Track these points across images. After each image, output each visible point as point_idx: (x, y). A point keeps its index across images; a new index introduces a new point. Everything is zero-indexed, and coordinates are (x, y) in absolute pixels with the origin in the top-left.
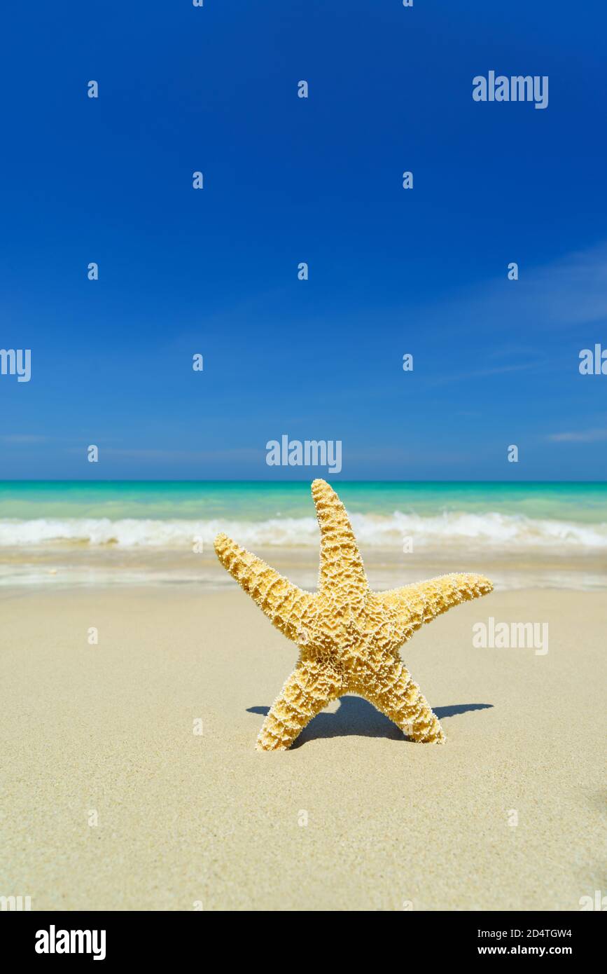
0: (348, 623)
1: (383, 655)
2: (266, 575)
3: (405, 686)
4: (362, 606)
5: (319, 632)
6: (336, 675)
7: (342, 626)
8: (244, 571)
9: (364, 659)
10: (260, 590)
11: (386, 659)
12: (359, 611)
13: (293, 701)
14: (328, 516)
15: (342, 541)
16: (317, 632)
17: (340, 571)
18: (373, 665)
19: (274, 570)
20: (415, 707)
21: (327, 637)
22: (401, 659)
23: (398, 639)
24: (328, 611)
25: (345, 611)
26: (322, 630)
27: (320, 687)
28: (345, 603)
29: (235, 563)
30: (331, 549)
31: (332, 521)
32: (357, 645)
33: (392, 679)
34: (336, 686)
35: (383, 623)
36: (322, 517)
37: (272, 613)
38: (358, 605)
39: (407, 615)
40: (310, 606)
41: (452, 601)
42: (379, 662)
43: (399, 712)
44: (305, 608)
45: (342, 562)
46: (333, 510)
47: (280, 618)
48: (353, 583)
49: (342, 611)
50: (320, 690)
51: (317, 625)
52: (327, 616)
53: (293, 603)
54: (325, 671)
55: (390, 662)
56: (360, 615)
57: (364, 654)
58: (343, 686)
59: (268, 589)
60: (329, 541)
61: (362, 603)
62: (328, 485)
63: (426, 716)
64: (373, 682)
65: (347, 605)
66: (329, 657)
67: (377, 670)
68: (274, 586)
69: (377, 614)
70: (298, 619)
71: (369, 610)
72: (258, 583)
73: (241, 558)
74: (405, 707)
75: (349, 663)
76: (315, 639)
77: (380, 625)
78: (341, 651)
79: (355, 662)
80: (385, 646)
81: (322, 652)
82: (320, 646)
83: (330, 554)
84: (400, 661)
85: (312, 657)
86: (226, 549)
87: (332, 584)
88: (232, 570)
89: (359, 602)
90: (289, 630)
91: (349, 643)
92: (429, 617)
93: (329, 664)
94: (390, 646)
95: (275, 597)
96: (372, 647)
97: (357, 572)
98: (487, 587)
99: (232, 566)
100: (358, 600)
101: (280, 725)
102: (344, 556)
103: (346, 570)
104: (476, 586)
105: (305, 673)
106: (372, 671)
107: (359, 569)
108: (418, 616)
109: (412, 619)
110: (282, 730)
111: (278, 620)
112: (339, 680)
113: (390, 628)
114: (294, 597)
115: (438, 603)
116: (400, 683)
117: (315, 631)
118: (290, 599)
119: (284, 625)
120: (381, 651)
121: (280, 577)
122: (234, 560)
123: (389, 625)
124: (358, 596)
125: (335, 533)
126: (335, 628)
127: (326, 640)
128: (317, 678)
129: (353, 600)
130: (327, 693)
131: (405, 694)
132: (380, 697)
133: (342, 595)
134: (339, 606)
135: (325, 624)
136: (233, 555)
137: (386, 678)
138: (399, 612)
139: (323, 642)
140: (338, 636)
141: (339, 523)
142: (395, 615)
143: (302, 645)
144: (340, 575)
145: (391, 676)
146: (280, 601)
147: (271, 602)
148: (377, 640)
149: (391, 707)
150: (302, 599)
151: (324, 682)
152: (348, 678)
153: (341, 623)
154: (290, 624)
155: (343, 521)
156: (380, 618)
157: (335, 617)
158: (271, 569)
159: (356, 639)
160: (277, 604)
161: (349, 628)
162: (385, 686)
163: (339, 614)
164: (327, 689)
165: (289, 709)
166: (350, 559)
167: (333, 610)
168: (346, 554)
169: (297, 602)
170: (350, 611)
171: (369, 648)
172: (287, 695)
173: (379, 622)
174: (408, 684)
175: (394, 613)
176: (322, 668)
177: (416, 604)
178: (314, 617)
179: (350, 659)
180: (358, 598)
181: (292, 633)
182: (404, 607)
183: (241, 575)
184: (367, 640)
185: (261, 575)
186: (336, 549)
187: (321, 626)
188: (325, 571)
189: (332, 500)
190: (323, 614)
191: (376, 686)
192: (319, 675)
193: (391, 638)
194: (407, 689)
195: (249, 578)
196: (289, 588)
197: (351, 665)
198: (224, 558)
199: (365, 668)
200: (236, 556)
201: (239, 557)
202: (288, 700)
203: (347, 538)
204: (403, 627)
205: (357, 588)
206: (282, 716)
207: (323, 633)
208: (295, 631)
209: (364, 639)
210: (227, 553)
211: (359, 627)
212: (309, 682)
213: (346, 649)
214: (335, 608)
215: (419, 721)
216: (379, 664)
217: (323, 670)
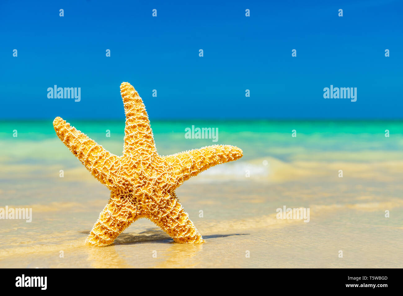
0: (140, 172)
1: (163, 193)
2: (88, 143)
3: (178, 213)
4: (149, 162)
5: (121, 177)
6: (133, 206)
7: (136, 174)
8: (73, 141)
9: (150, 194)
10: (84, 153)
11: (164, 196)
12: (148, 165)
13: (105, 223)
14: (131, 106)
15: (139, 122)
16: (120, 178)
17: (136, 141)
18: (156, 199)
19: (94, 141)
20: (184, 226)
21: (127, 181)
22: (176, 197)
23: (172, 183)
24: (127, 165)
25: (139, 165)
26: (123, 176)
27: (122, 214)
28: (138, 160)
29: (67, 136)
30: (132, 127)
31: (133, 110)
32: (146, 186)
33: (169, 209)
34: (133, 212)
35: (164, 173)
36: (127, 107)
37: (91, 167)
38: (147, 161)
39: (179, 169)
40: (116, 163)
41: (212, 161)
42: (160, 197)
43: (174, 230)
44: (113, 163)
45: (138, 135)
46: (134, 102)
47: (97, 170)
48: (144, 148)
49: (136, 165)
50: (122, 215)
51: (120, 174)
52: (127, 168)
53: (105, 161)
54: (126, 204)
55: (168, 197)
56: (148, 168)
57: (150, 192)
58: (137, 213)
59: (88, 152)
60: (131, 122)
61: (150, 160)
62: (131, 86)
63: (192, 233)
64: (156, 210)
65: (140, 161)
66: (128, 194)
67: (158, 202)
68: (92, 150)
69: (159, 167)
70: (108, 170)
71: (154, 165)
72: (82, 148)
73: (71, 133)
74: (178, 227)
75: (141, 197)
76: (119, 182)
77: (161, 174)
78: (135, 190)
79: (144, 196)
80: (163, 187)
81: (124, 191)
82: (122, 187)
83: (131, 130)
84: (175, 198)
85: (118, 195)
86: (62, 127)
87: (131, 149)
88: (65, 141)
89: (148, 160)
90: (102, 178)
91: (140, 185)
92: (195, 171)
93: (128, 199)
94: (167, 187)
95: (93, 157)
96: (156, 187)
97: (148, 142)
98: (238, 154)
99: (65, 138)
100: (147, 158)
101: (97, 238)
102: (140, 131)
103: (141, 140)
104: (230, 153)
105: (113, 205)
106: (156, 202)
107: (150, 140)
108: (187, 169)
109: (183, 171)
110: (98, 241)
111: (95, 172)
112: (134, 209)
113: (167, 176)
114: (106, 157)
115: (202, 162)
116: (174, 211)
117: (119, 177)
118: (103, 158)
119: (99, 174)
120: (161, 190)
121: (97, 145)
122: (66, 134)
123: (167, 174)
124: (147, 156)
125: (135, 117)
126: (131, 175)
127: (126, 183)
128: (121, 208)
129: (144, 158)
130: (127, 217)
131: (178, 218)
132: (161, 220)
133: (137, 155)
134: (134, 162)
135: (125, 173)
136: (66, 131)
137: (165, 207)
138: (175, 166)
139: (124, 184)
140: (133, 180)
141: (138, 111)
142: (172, 168)
143: (111, 188)
144: (136, 143)
145: (168, 206)
146: (96, 159)
147: (90, 160)
148: (159, 183)
149: (169, 227)
150: (111, 158)
151: (125, 210)
152: (141, 207)
153: (135, 172)
154: (103, 173)
155: (141, 109)
156: (161, 170)
157: (132, 169)
158: (91, 140)
159: (145, 182)
160: (94, 161)
161: (141, 175)
162: (164, 212)
163: (134, 166)
164: (127, 214)
165: (103, 228)
166: (144, 133)
167: (130, 164)
168: (141, 131)
169: (108, 160)
170: (141, 165)
171: (153, 188)
172: (102, 219)
173: (160, 172)
174: (180, 212)
175: (171, 167)
176: (124, 202)
177: (186, 163)
178: (118, 169)
179: (141, 195)
180: (147, 157)
181: (104, 179)
182: (178, 164)
183: (71, 144)
184: (152, 183)
185: (84, 144)
186: (134, 127)
187: (122, 174)
188: (127, 141)
189: (134, 96)
190: (124, 167)
191: (158, 213)
192: (122, 206)
193: (168, 182)
194: (179, 215)
195: (76, 145)
196: (103, 152)
197: (141, 199)
198: (60, 132)
199: (151, 200)
200: (68, 132)
201: (70, 132)
202: (102, 222)
203: (143, 120)
204: (176, 176)
205: (147, 151)
206: (98, 233)
207: (123, 179)
208: (106, 178)
209: (150, 182)
210: (62, 129)
211: (146, 175)
212: (115, 211)
213: (138, 188)
214: (132, 163)
215: (187, 236)
216: (160, 198)
217: (124, 203)
